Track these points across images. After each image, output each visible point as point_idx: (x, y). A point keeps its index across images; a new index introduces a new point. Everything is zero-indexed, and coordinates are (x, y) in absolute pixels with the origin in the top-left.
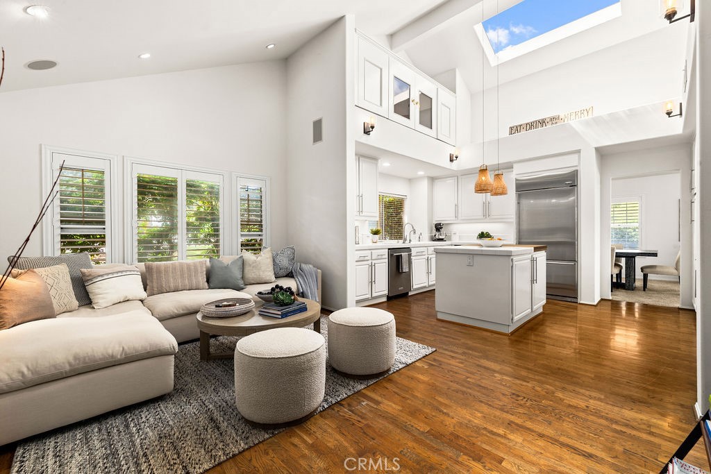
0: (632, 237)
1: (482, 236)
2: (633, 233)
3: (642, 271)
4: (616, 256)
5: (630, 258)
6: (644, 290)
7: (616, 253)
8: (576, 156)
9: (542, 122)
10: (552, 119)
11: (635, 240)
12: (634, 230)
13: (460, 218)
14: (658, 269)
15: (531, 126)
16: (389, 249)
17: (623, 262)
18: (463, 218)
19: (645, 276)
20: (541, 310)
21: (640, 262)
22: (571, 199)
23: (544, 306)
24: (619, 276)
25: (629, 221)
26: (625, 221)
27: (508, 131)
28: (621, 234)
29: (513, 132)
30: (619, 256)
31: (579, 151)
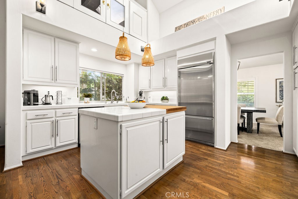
0: (250, 100)
1: (163, 99)
2: (251, 98)
3: (257, 121)
4: (241, 112)
5: (250, 113)
6: (258, 133)
7: (241, 110)
8: (213, 42)
9: (193, 22)
10: (199, 19)
11: (252, 101)
12: (252, 97)
13: (151, 88)
14: (266, 120)
15: (187, 25)
16: (79, 108)
17: (246, 115)
18: (153, 88)
19: (258, 124)
20: (181, 160)
21: (255, 115)
22: (210, 76)
23: (183, 156)
24: (243, 124)
25: (249, 91)
26: (247, 91)
27: (174, 29)
28: (245, 99)
29: (177, 30)
30: (243, 112)
31: (215, 39)
